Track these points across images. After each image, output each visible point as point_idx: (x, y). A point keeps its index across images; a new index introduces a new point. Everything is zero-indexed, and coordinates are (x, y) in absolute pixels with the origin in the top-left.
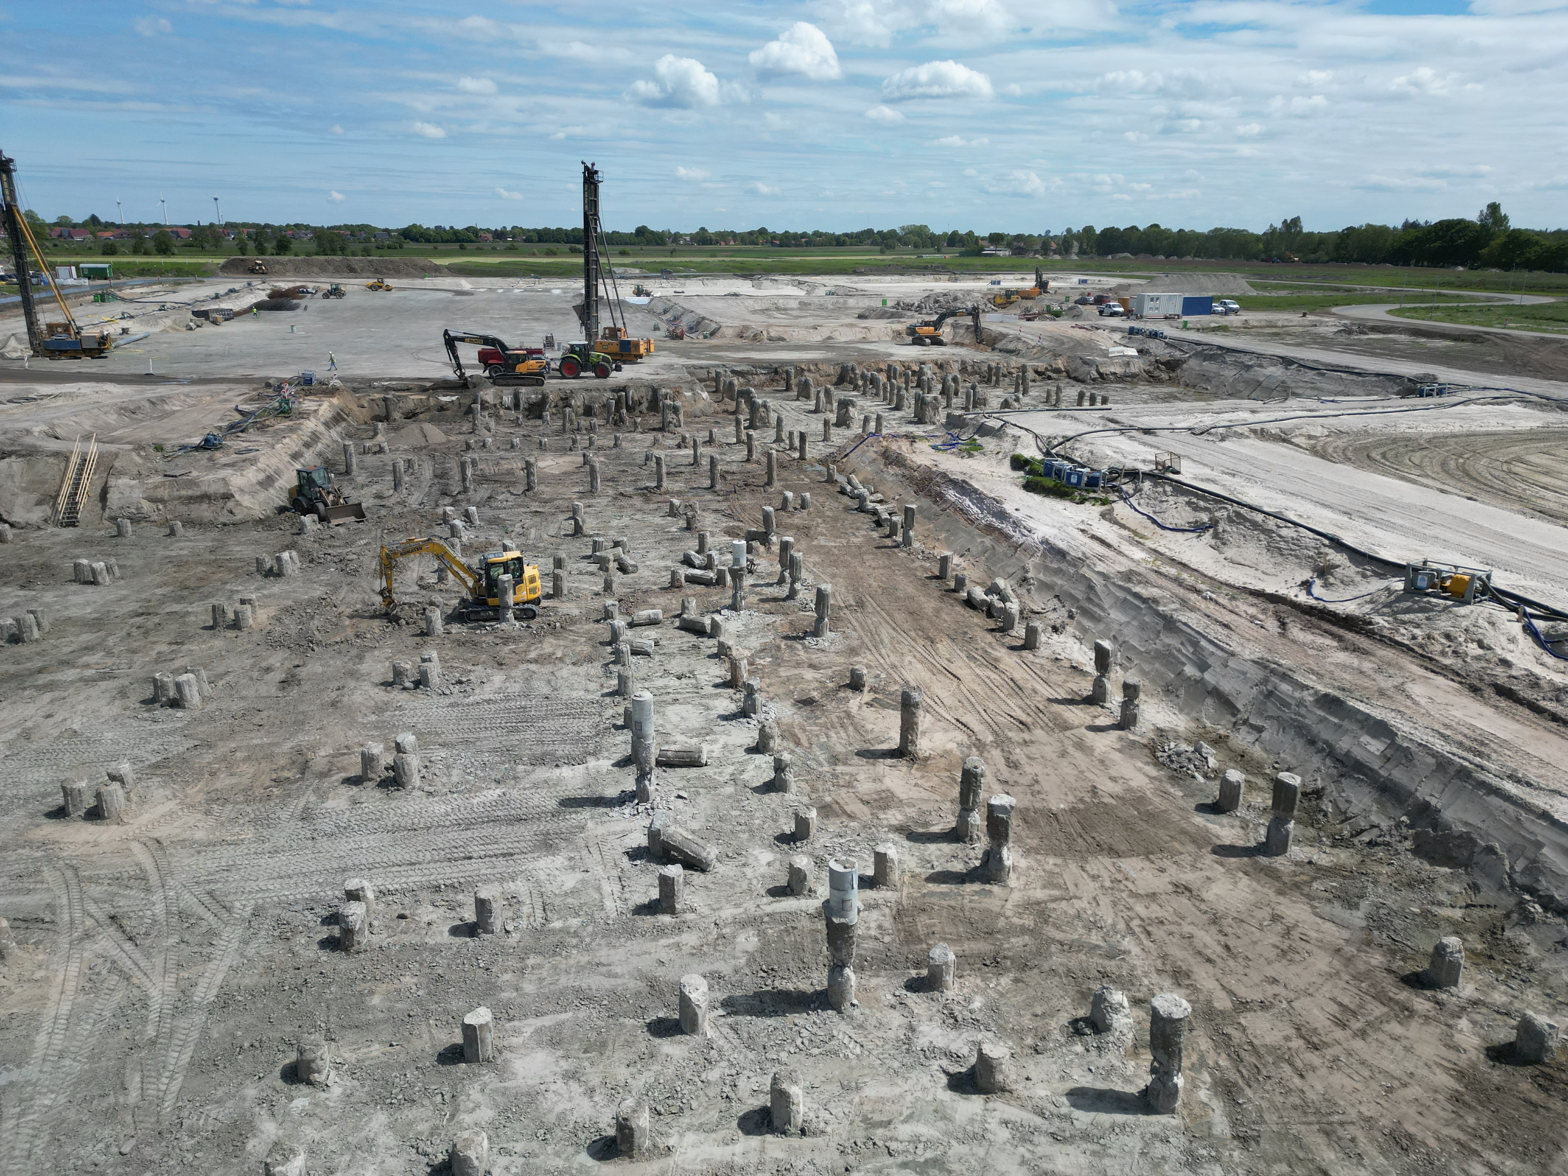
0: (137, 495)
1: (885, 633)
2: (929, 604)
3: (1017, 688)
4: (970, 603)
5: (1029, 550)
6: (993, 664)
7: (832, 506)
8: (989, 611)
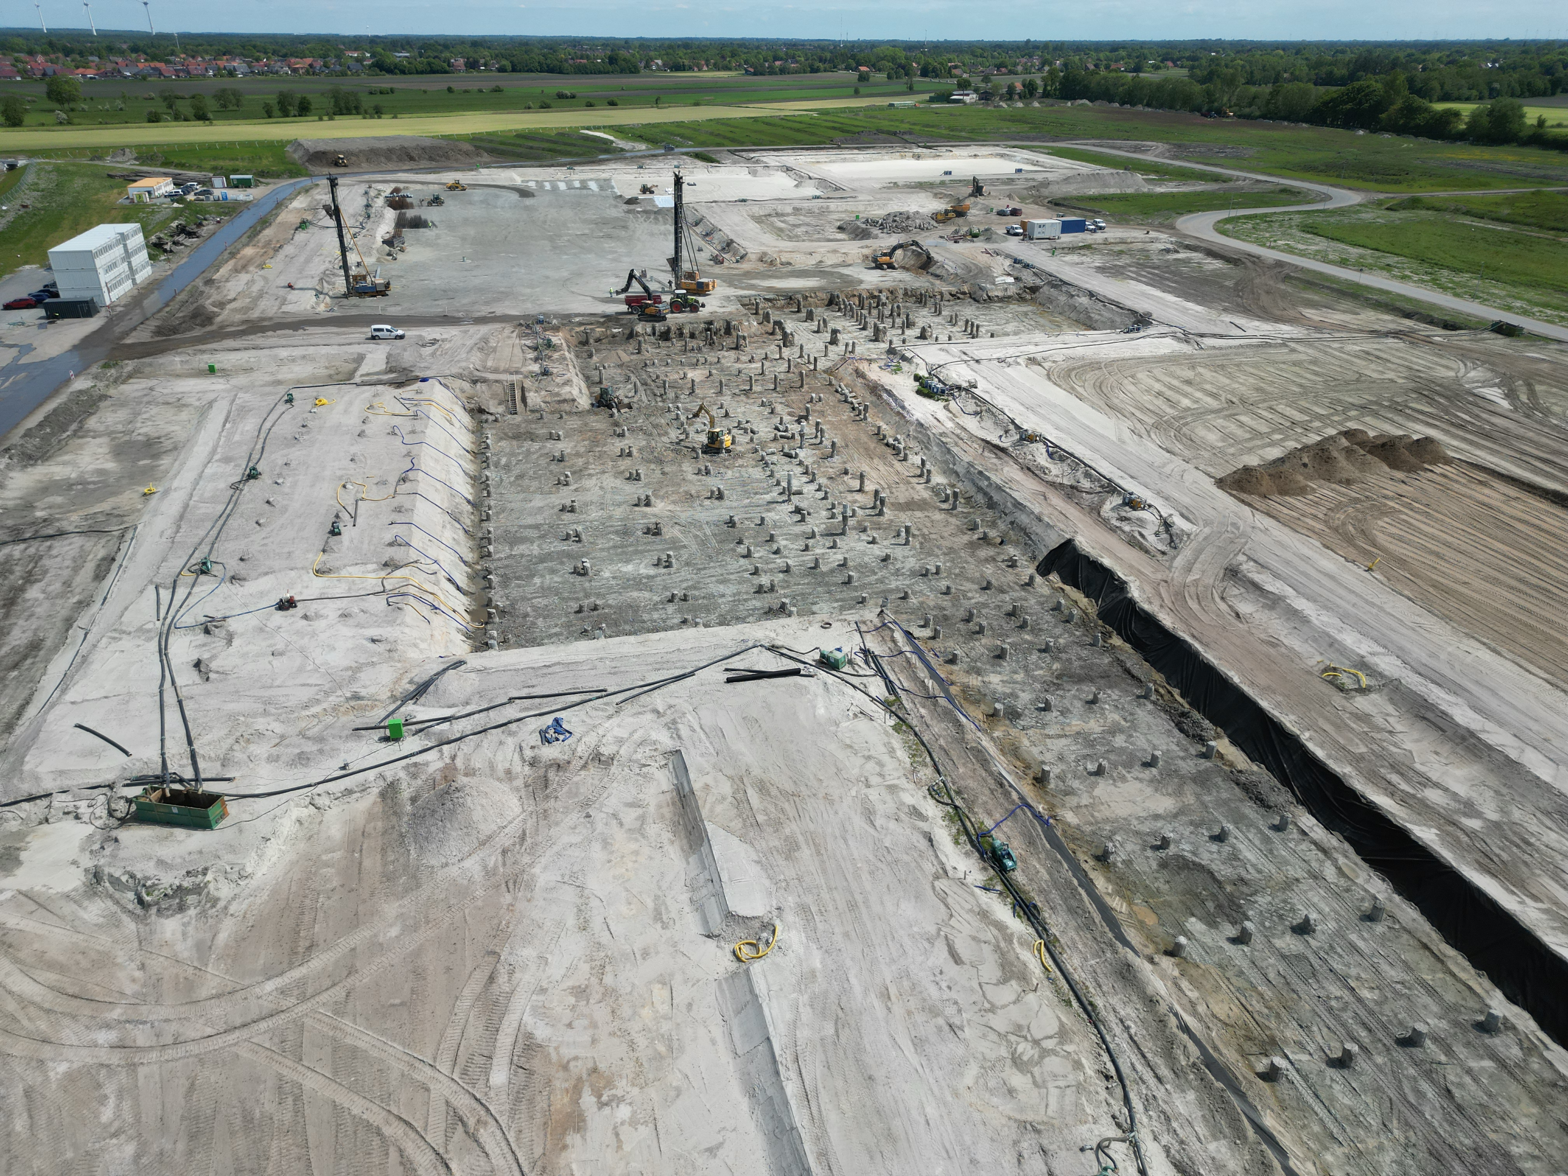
0: (539, 400)
1: (856, 456)
2: (872, 445)
3: (898, 473)
4: (887, 445)
5: (911, 423)
6: (892, 466)
7: (832, 399)
8: (894, 447)
